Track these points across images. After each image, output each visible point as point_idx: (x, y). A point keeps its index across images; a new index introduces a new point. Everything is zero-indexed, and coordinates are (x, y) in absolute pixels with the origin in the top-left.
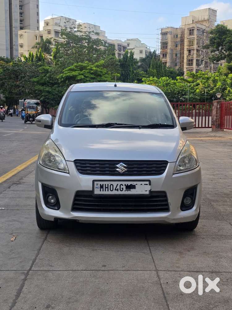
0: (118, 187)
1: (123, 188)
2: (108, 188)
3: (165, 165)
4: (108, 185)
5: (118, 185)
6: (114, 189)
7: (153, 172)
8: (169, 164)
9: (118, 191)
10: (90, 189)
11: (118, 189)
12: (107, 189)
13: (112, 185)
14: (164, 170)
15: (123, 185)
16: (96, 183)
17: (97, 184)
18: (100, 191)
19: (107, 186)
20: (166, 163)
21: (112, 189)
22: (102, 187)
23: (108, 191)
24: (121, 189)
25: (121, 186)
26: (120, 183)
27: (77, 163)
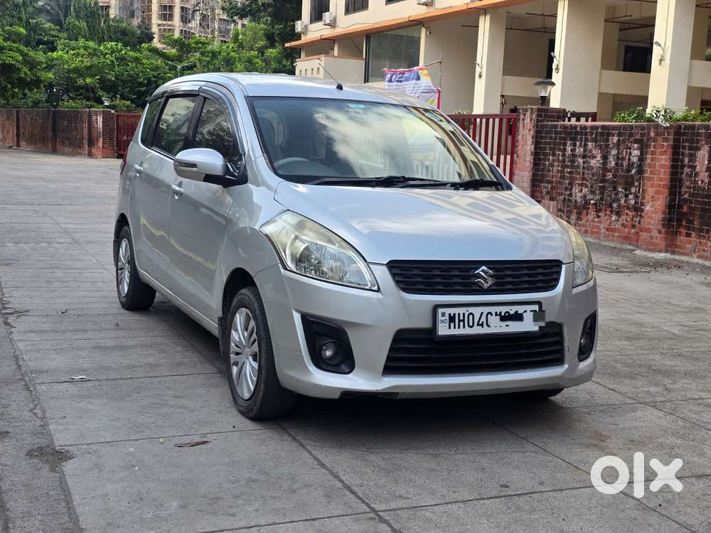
0: (483, 319)
2: (463, 321)
3: (555, 269)
4: (464, 314)
5: (482, 313)
6: (476, 323)
7: (540, 285)
8: (564, 266)
9: (483, 327)
10: (427, 324)
11: (483, 322)
12: (461, 323)
13: (471, 314)
14: (557, 280)
15: (492, 315)
16: (441, 311)
17: (443, 314)
18: (450, 328)
19: (461, 318)
20: (558, 264)
21: (471, 324)
22: (452, 319)
23: (464, 327)
24: (489, 324)
25: (489, 315)
26: (486, 310)
27: (393, 267)
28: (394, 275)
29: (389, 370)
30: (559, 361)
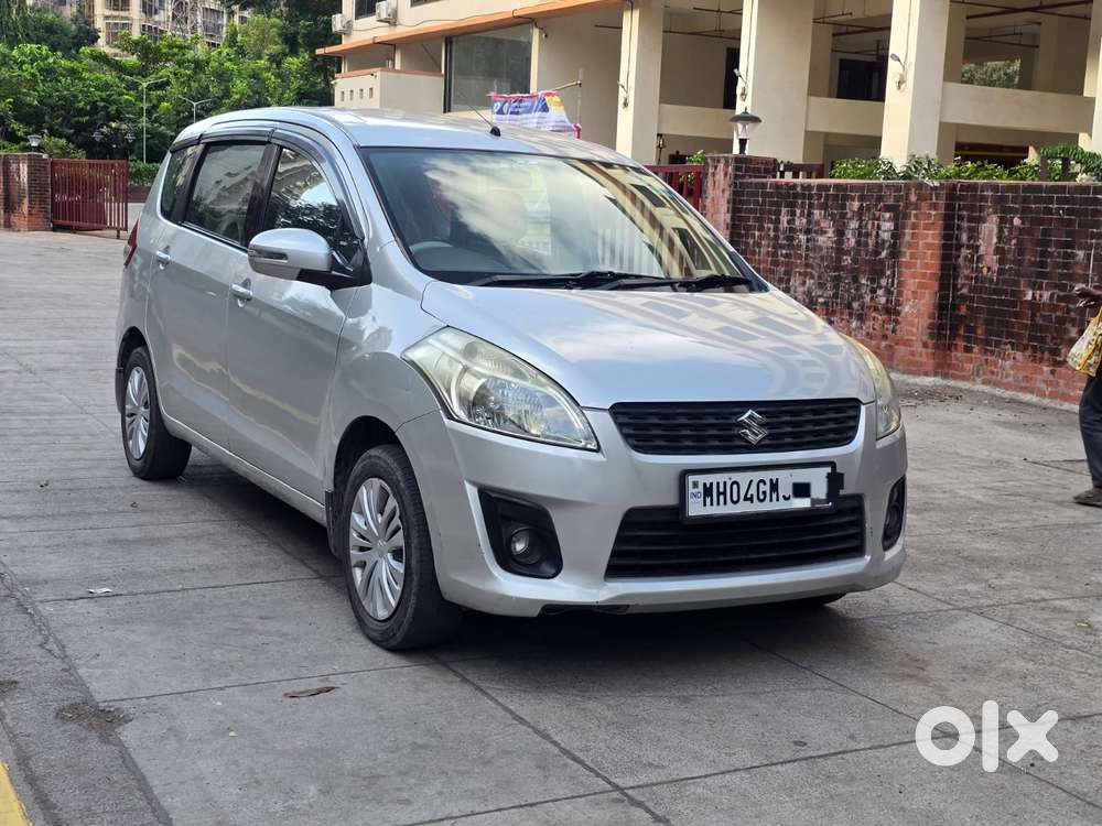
0: (753, 490)
1: (764, 493)
2: (724, 493)
3: (852, 413)
4: (725, 483)
5: (751, 481)
6: (742, 497)
7: (831, 436)
8: (863, 408)
9: (752, 502)
10: (670, 500)
11: (752, 495)
12: (722, 497)
13: (735, 482)
14: (855, 429)
15: (765, 484)
16: (691, 479)
17: (695, 485)
18: (705, 505)
19: (721, 490)
20: (855, 404)
21: (735, 499)
22: (708, 491)
24: (762, 497)
25: (761, 484)
26: (756, 476)
27: (618, 413)
28: (620, 426)
29: (615, 570)
30: (857, 551)
